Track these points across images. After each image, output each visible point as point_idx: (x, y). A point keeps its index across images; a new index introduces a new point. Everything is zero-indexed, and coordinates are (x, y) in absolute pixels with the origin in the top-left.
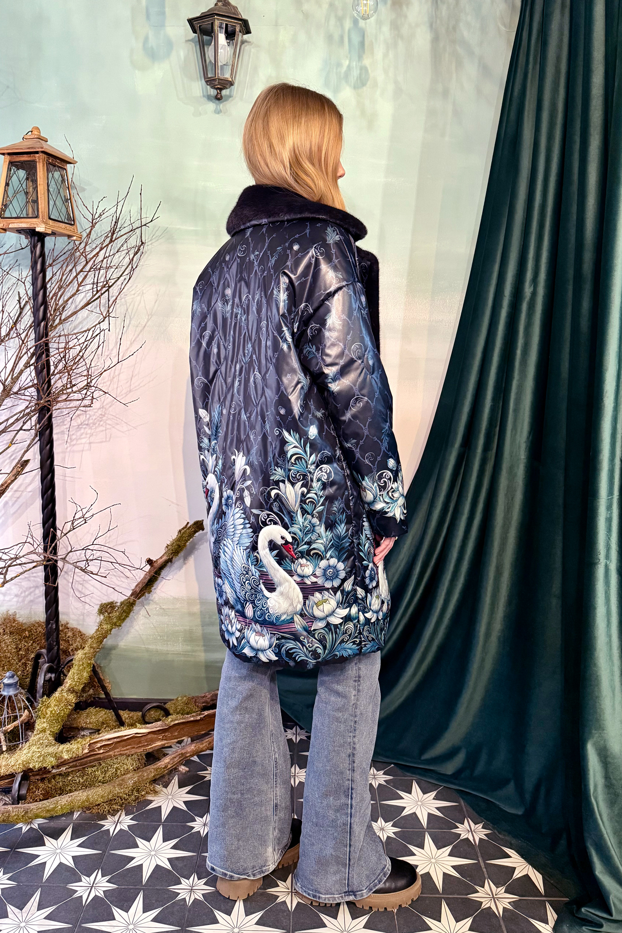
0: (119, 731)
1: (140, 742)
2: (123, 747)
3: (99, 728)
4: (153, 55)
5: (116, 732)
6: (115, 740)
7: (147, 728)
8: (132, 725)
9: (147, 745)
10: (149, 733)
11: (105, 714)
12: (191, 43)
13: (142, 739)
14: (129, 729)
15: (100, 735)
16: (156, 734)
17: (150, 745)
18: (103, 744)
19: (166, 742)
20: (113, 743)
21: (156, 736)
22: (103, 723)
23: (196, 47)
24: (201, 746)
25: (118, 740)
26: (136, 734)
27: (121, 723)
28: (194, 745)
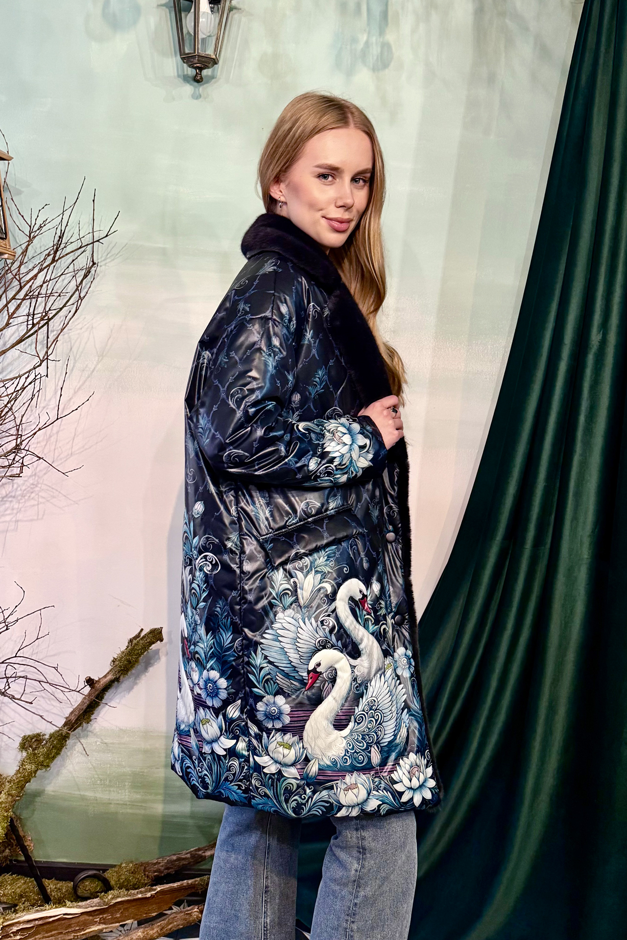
0: (42, 910)
1: (70, 926)
2: (47, 932)
3: (16, 902)
4: (114, 23)
5: (38, 911)
6: (37, 922)
7: (80, 907)
8: (60, 902)
9: (79, 930)
10: (82, 914)
11: (24, 883)
12: (164, 8)
13: (73, 921)
14: (56, 907)
15: (17, 915)
16: (91, 915)
17: (83, 930)
18: (21, 927)
19: (104, 926)
20: (32, 927)
21: (91, 918)
22: (21, 896)
23: (170, 13)
24: (151, 932)
25: (41, 922)
26: (64, 914)
27: (46, 899)
28: (141, 930)
